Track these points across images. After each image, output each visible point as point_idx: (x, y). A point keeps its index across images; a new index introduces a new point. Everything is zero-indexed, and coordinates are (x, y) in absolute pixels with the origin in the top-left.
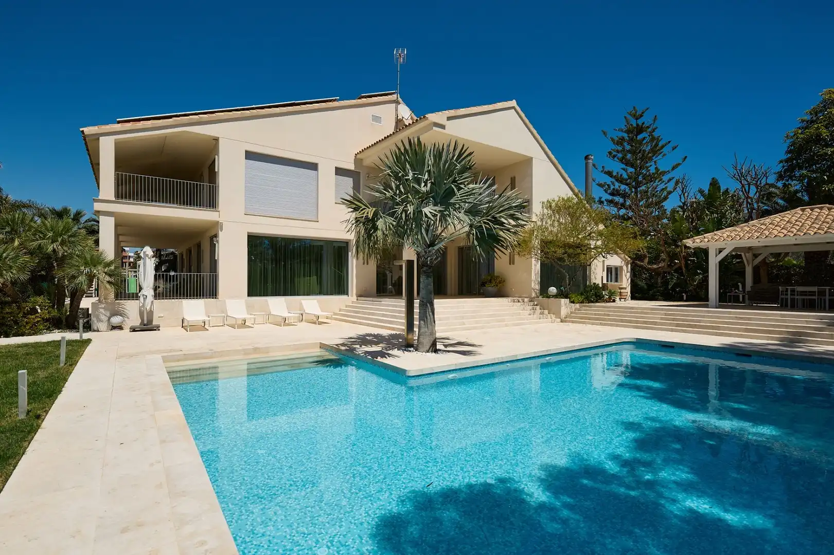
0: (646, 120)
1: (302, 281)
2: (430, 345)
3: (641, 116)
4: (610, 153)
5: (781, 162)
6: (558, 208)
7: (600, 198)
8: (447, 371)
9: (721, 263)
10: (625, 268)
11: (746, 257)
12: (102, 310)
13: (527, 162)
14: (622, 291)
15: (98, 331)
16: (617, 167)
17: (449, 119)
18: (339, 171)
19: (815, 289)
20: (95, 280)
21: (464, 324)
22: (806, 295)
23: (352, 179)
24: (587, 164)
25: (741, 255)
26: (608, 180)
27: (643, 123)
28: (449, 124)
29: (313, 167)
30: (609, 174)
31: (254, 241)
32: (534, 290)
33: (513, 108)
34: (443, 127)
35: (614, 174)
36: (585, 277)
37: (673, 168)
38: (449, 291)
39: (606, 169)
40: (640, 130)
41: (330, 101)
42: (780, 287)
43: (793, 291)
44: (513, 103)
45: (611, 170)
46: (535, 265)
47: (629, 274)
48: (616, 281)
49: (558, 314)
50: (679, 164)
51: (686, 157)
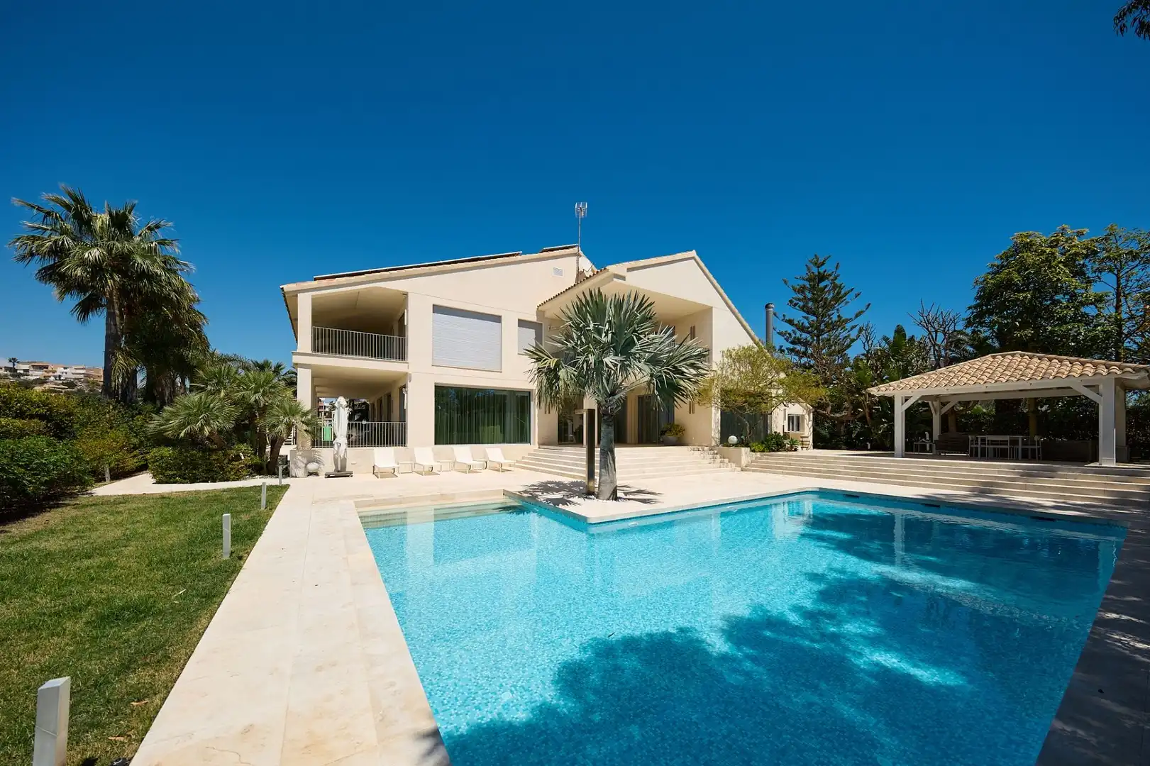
0: (828, 268)
1: (486, 430)
2: (611, 492)
3: (823, 264)
4: (791, 301)
5: (970, 308)
6: (738, 357)
7: (781, 347)
8: (627, 519)
9: (907, 411)
10: (807, 417)
11: (933, 405)
12: (299, 457)
13: (708, 311)
14: (804, 440)
15: (296, 477)
16: (799, 316)
17: (629, 270)
18: (522, 323)
19: (1007, 438)
20: (293, 429)
21: (644, 472)
22: (998, 444)
23: (534, 330)
24: (767, 313)
25: (928, 403)
26: (789, 328)
27: (825, 271)
28: (629, 276)
29: (498, 319)
30: (790, 322)
31: (441, 392)
32: (714, 438)
33: (693, 258)
34: (623, 278)
35: (796, 322)
36: (766, 426)
37: (857, 316)
38: (629, 440)
39: (787, 318)
40: (822, 278)
41: (513, 255)
42: (970, 437)
43: (983, 440)
44: (693, 253)
45: (792, 318)
46: (715, 414)
47: (811, 423)
48: (798, 430)
49: (738, 463)
50: (863, 312)
51: (869, 304)
